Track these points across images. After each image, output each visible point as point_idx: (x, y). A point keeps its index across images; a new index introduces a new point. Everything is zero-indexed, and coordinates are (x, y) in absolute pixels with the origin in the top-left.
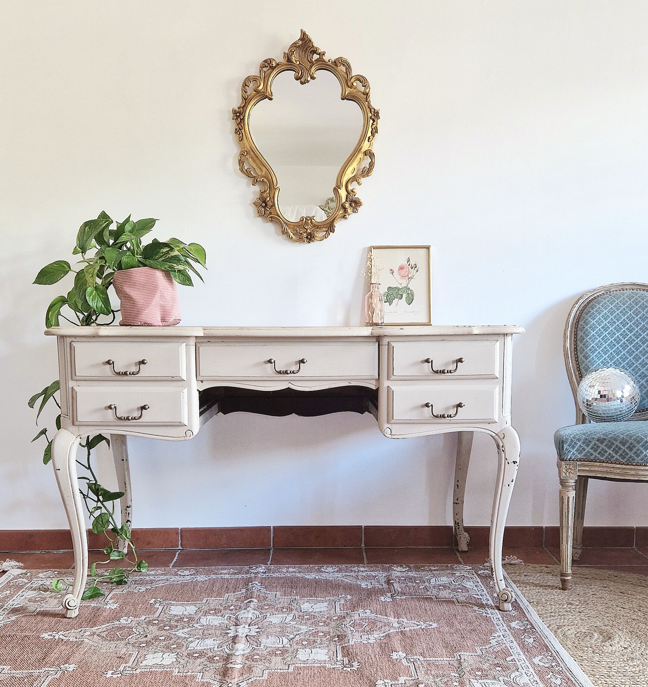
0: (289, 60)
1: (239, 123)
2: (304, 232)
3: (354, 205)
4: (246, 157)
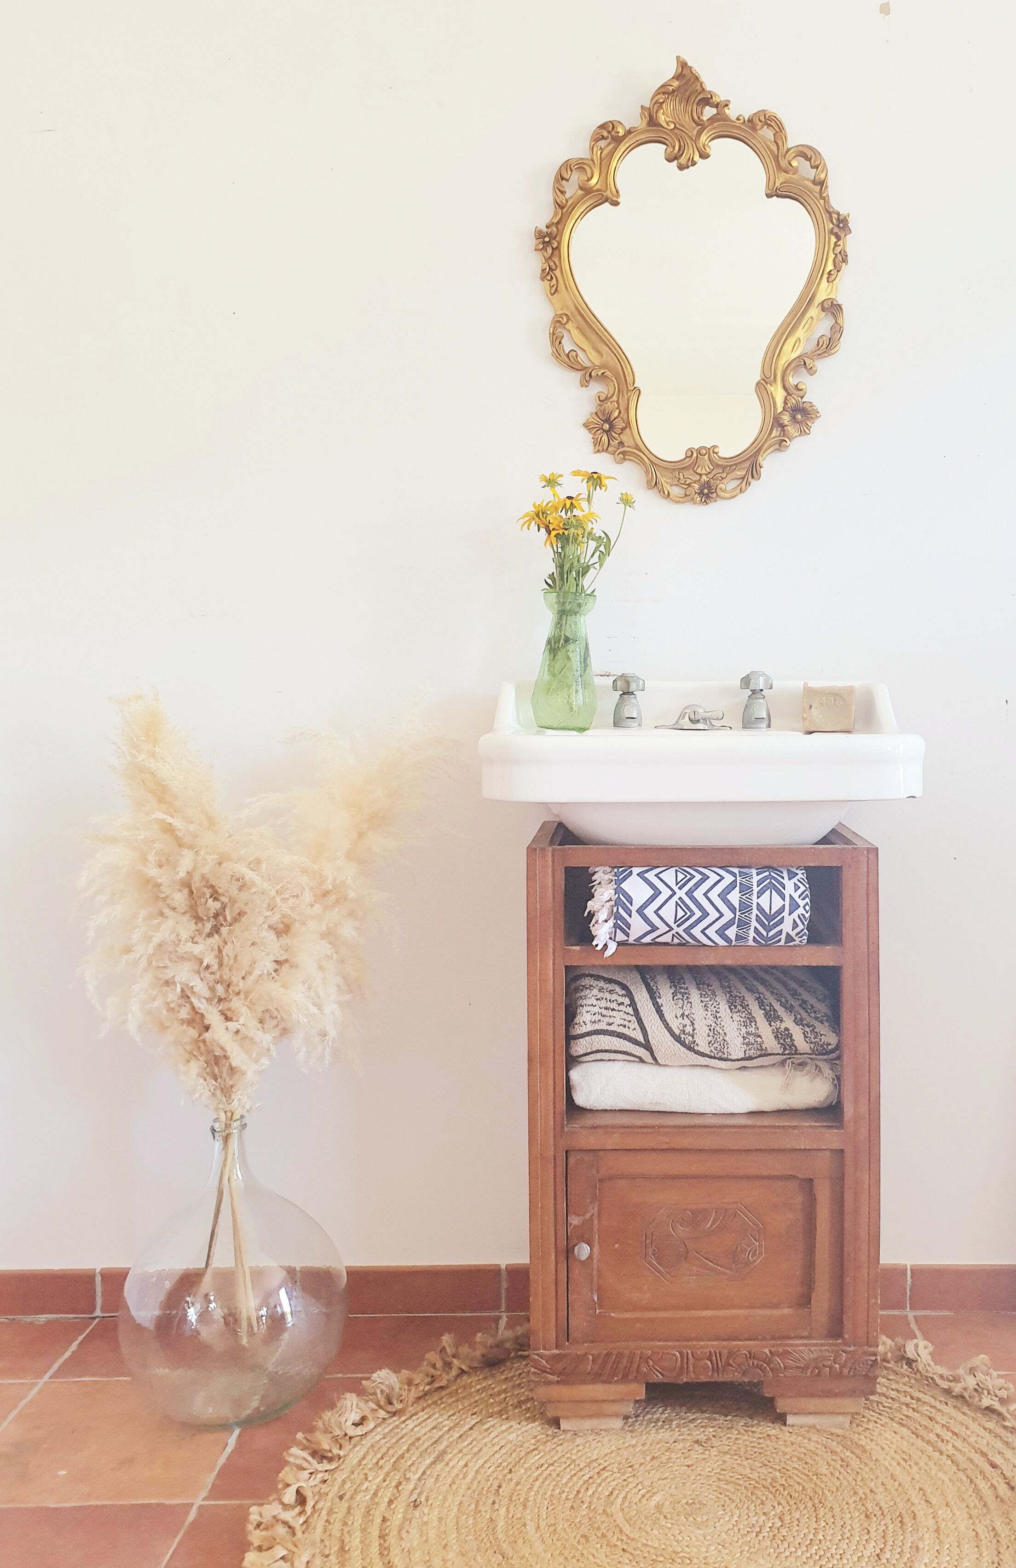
0: (653, 122)
1: (550, 258)
2: (695, 482)
3: (802, 417)
4: (566, 326)
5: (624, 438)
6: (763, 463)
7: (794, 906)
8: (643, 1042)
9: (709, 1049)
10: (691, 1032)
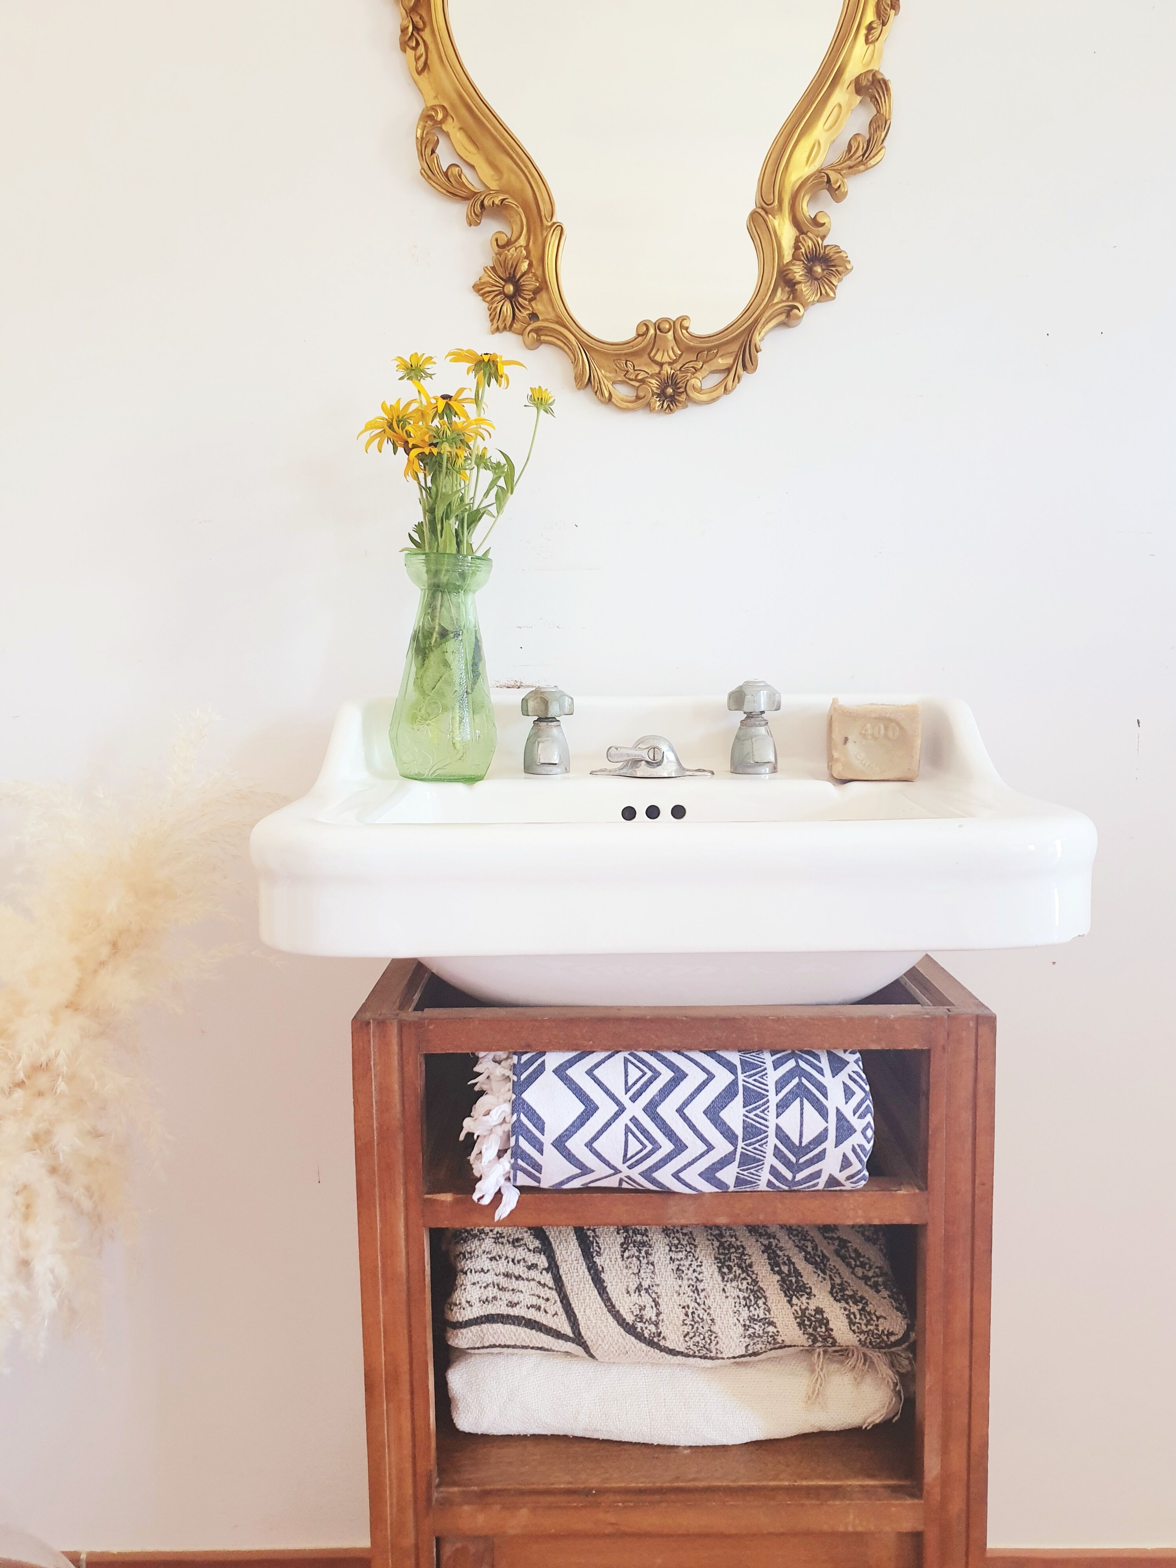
1: (414, 10)
2: (652, 376)
3: (823, 270)
4: (444, 127)
5: (538, 307)
6: (762, 345)
7: (844, 1130)
8: (571, 1335)
9: (685, 1345)
10: (654, 1318)
